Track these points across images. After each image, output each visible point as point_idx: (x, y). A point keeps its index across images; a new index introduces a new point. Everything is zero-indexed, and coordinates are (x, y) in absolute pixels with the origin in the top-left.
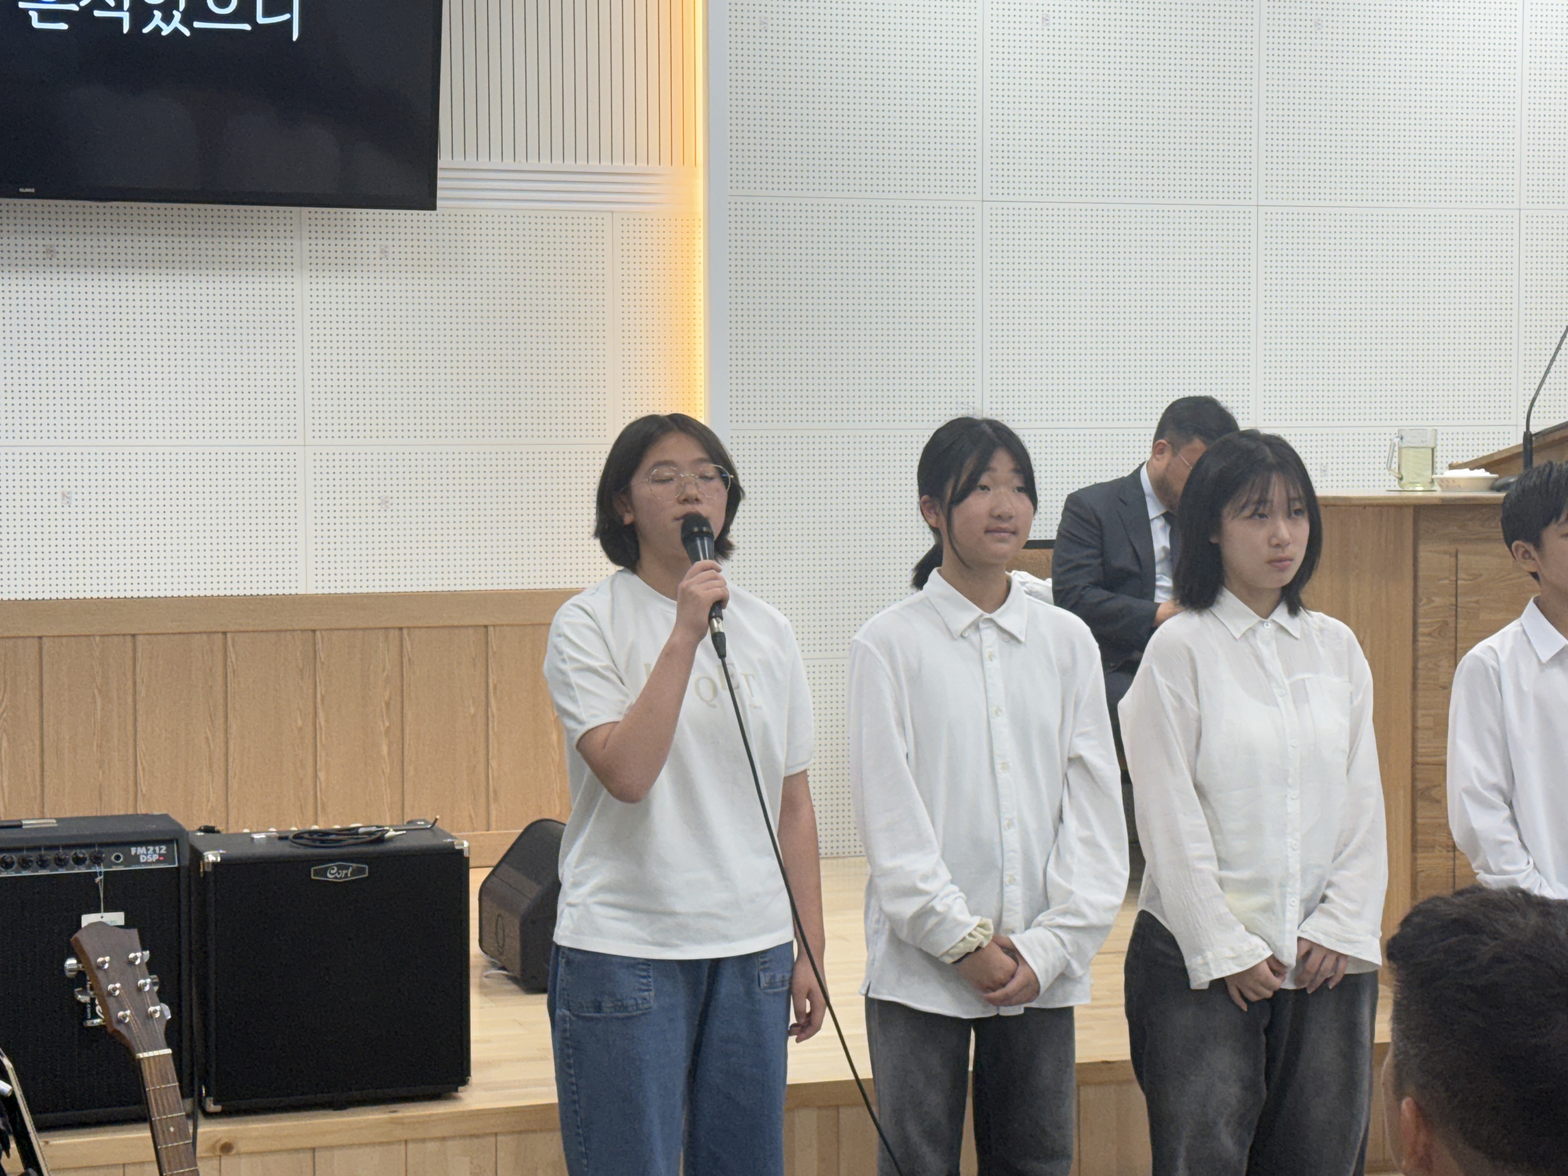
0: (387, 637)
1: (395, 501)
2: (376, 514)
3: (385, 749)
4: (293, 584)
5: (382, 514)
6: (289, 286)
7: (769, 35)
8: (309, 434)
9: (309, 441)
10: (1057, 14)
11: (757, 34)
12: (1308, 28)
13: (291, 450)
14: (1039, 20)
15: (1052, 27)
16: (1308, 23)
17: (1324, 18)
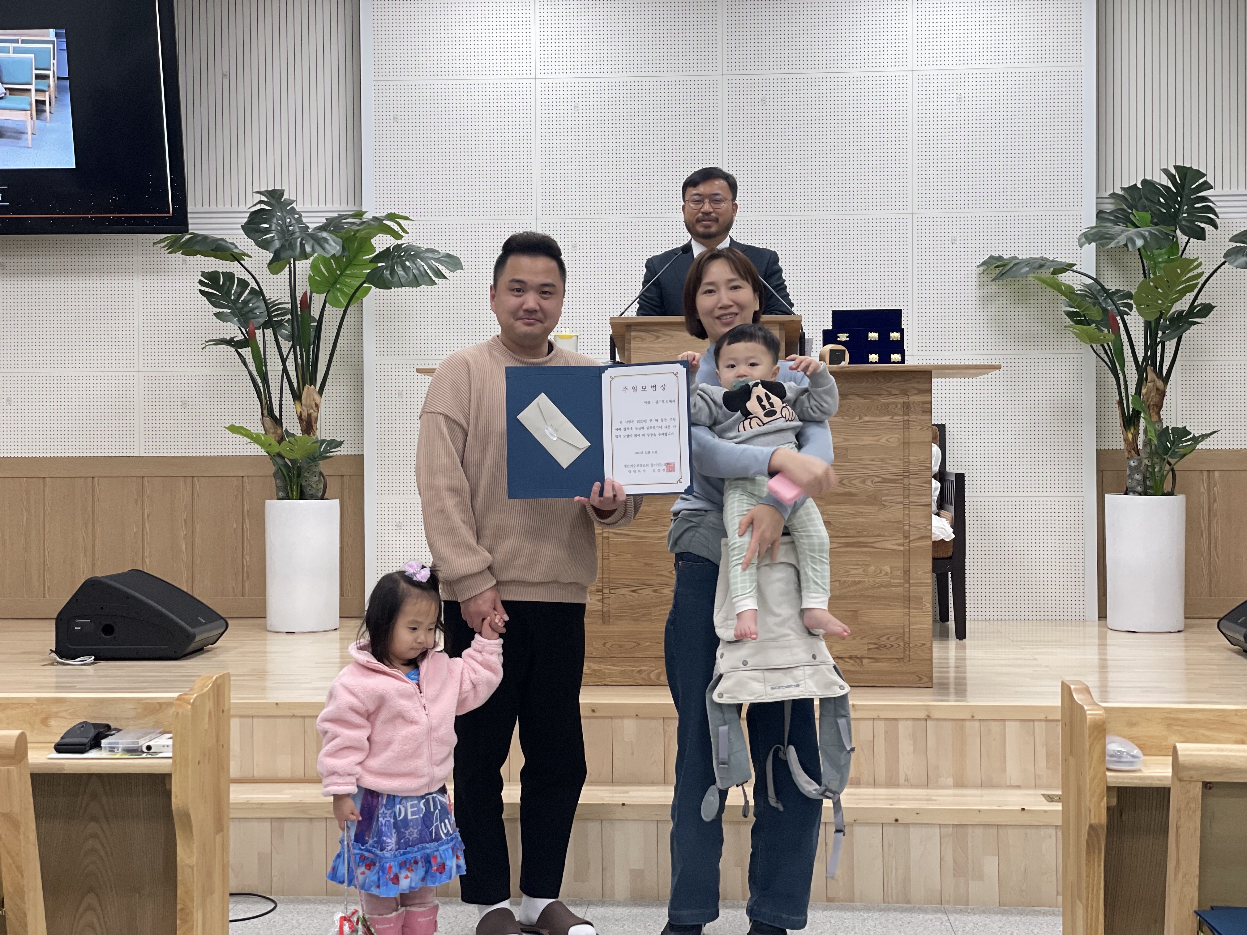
0: (185, 483)
1: (190, 403)
2: (179, 410)
3: (183, 547)
5: (183, 411)
6: (131, 281)
7: (399, 125)
8: (141, 365)
9: (142, 369)
10: (584, 103)
11: (392, 125)
12: (757, 104)
13: (131, 374)
14: (573, 107)
15: (581, 111)
16: (757, 100)
17: (768, 96)
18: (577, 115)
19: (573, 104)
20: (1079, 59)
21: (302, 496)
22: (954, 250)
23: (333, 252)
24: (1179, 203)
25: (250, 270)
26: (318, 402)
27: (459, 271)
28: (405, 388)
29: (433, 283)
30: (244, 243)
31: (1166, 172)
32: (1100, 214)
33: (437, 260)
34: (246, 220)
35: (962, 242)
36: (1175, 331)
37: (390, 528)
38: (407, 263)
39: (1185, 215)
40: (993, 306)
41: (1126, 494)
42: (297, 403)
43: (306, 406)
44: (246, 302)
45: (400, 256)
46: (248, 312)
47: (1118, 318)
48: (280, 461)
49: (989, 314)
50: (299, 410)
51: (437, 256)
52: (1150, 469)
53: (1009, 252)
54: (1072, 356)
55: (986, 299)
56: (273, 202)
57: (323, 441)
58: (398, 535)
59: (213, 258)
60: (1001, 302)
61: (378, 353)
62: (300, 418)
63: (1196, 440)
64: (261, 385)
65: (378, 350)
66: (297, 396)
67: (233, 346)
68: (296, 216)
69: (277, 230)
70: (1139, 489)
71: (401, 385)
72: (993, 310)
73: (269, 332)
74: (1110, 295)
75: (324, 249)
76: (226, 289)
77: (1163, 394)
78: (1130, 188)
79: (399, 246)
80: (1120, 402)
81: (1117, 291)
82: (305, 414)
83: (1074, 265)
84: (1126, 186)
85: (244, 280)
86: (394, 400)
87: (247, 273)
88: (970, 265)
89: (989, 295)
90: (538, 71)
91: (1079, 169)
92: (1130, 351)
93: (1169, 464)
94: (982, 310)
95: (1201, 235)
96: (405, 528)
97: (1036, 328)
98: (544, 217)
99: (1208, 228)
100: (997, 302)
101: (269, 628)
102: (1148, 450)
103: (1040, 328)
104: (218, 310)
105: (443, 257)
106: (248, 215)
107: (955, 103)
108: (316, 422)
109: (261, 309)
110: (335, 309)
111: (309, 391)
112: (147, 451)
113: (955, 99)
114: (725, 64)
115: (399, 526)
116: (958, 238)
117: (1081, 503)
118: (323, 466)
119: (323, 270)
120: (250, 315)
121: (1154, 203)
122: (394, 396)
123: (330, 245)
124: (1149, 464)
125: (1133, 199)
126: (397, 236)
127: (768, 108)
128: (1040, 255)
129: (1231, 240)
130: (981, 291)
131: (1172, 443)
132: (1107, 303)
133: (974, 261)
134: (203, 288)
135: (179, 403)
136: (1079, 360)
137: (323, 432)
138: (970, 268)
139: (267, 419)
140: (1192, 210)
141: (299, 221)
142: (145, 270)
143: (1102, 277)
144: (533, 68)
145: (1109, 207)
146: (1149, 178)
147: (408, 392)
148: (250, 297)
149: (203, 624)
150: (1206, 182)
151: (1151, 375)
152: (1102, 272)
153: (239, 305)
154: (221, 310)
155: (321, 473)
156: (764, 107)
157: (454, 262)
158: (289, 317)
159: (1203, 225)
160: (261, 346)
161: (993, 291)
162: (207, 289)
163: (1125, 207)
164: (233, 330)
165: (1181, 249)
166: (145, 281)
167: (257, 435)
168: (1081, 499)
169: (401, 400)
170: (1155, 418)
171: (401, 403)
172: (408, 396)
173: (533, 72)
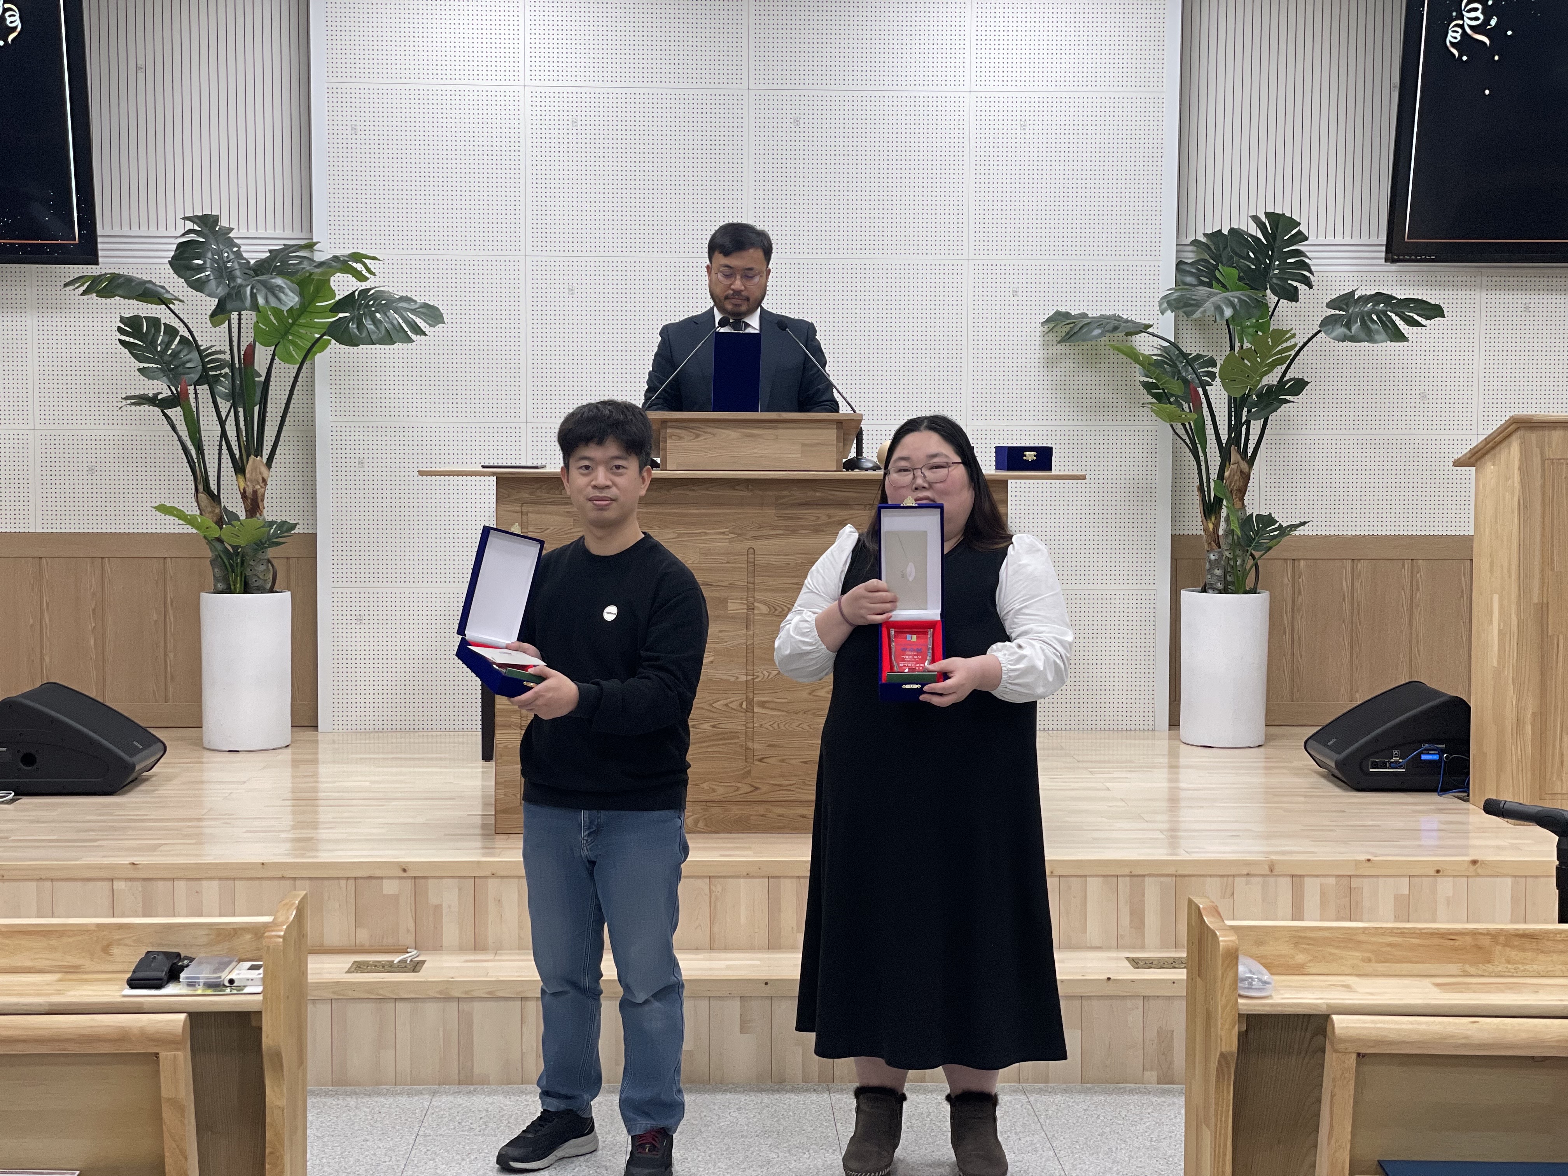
0: (93, 564)
1: (98, 469)
2: (85, 478)
3: (92, 642)
4: (26, 525)
5: (90, 477)
6: (23, 319)
7: (358, 137)
8: (37, 421)
9: (37, 426)
10: (583, 118)
11: (349, 137)
12: (789, 125)
13: (25, 432)
14: (570, 123)
15: (579, 127)
16: (789, 120)
17: (802, 116)
18: (575, 132)
19: (570, 118)
20: (1160, 84)
21: (246, 590)
22: (1015, 303)
23: (291, 304)
24: (1271, 258)
25: (181, 316)
26: (265, 476)
27: (441, 325)
28: (366, 456)
29: (410, 340)
30: (175, 285)
31: (1256, 219)
32: (1179, 264)
33: (413, 311)
34: (173, 253)
35: (1025, 294)
36: (1263, 409)
37: (349, 622)
38: (378, 315)
39: (1276, 272)
40: (1059, 370)
41: (1204, 590)
42: (241, 477)
43: (251, 481)
44: (175, 355)
45: (367, 306)
46: (176, 367)
47: (1200, 391)
48: (218, 545)
49: (1054, 378)
50: (242, 485)
51: (414, 307)
52: (1231, 563)
53: (1077, 307)
54: (1146, 429)
55: (1050, 361)
56: (206, 231)
57: (272, 523)
58: (358, 630)
59: (135, 302)
60: (1067, 365)
61: (334, 413)
62: (244, 495)
63: (1284, 531)
64: (193, 452)
65: (334, 409)
66: (239, 469)
67: (157, 406)
68: (235, 249)
69: (213, 269)
70: (1219, 585)
71: (362, 451)
72: (1059, 374)
73: (204, 390)
74: (1191, 361)
75: (279, 300)
76: (150, 337)
77: (1246, 478)
78: (1213, 234)
79: (365, 292)
80: (1201, 488)
81: (1198, 356)
82: (249, 491)
83: (1150, 326)
84: (1209, 231)
85: (174, 328)
86: (353, 469)
87: (177, 320)
88: (1033, 321)
89: (1054, 356)
90: (528, 77)
91: (1158, 213)
92: (1213, 431)
93: (1252, 555)
94: (1046, 374)
95: (1293, 296)
96: (367, 622)
97: (1106, 396)
98: (535, 253)
99: (1302, 287)
100: (1063, 365)
101: (206, 745)
102: (1230, 541)
103: (1111, 396)
104: (142, 365)
105: (421, 307)
106: (174, 247)
107: (1018, 132)
108: (262, 501)
109: (193, 360)
110: (287, 365)
111: (254, 464)
112: (45, 526)
113: (1018, 127)
114: (752, 76)
115: (359, 620)
116: (1020, 290)
117: (1152, 597)
118: (271, 553)
119: (272, 317)
120: (181, 369)
121: (1243, 258)
122: (353, 465)
123: (286, 295)
124: (1231, 556)
125: (1218, 249)
126: (361, 278)
127: (802, 130)
128: (1112, 313)
129: (1330, 305)
130: (1046, 352)
131: (1257, 533)
132: (1187, 371)
133: (1037, 316)
134: (123, 338)
135: (85, 469)
136: (1154, 433)
137: (272, 511)
138: (1033, 325)
139: (203, 496)
140: (1284, 265)
141: (239, 255)
142: (40, 306)
143: (1180, 340)
144: (521, 74)
145: (1190, 257)
146: (1236, 227)
147: (371, 460)
148: (181, 347)
149: (140, 751)
150: (1300, 232)
151: (1235, 456)
152: (1180, 336)
153: (166, 358)
154: (146, 365)
155: (269, 561)
156: (797, 129)
157: (433, 315)
158: (227, 370)
159: (1295, 284)
160: (193, 405)
161: (1059, 352)
162: (127, 339)
163: (1208, 257)
164: (161, 388)
165: (1271, 310)
166: (41, 319)
167: (192, 516)
168: (1154, 592)
169: (362, 469)
170: (1238, 505)
171: (362, 474)
172: (371, 465)
173: (521, 78)
